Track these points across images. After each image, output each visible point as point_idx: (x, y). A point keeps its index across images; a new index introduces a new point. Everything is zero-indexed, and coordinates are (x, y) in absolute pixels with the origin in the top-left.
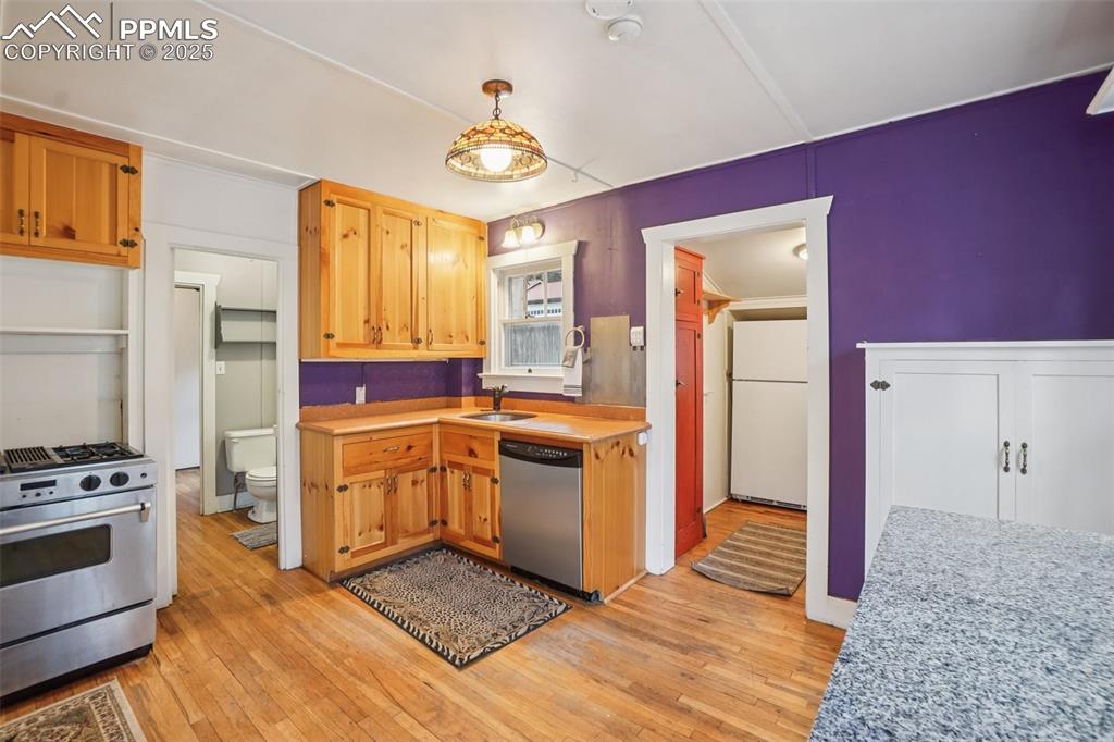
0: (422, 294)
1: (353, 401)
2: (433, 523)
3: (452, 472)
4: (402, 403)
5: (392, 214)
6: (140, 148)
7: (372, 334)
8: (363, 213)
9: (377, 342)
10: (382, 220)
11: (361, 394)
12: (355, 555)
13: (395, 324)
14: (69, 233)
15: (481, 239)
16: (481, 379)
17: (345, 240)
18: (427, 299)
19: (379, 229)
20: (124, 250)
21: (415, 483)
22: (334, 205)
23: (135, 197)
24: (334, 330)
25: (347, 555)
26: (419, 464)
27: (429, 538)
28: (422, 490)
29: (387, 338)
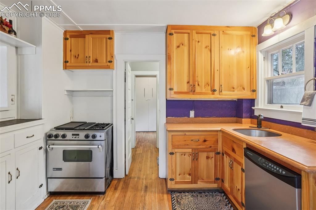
0: (217, 68)
1: (189, 116)
2: (217, 179)
3: (226, 157)
4: (211, 119)
5: (201, 33)
6: (113, 31)
7: (191, 87)
8: (186, 35)
9: (193, 91)
10: (196, 37)
11: (192, 114)
12: (177, 183)
13: (203, 84)
14: (96, 61)
15: (253, 36)
16: (254, 110)
17: (178, 48)
18: (219, 70)
19: (194, 41)
20: (109, 64)
21: (208, 158)
22: (173, 34)
23: (112, 47)
24: (173, 86)
25: (173, 182)
26: (210, 149)
27: (215, 186)
28: (212, 162)
29: (198, 89)
